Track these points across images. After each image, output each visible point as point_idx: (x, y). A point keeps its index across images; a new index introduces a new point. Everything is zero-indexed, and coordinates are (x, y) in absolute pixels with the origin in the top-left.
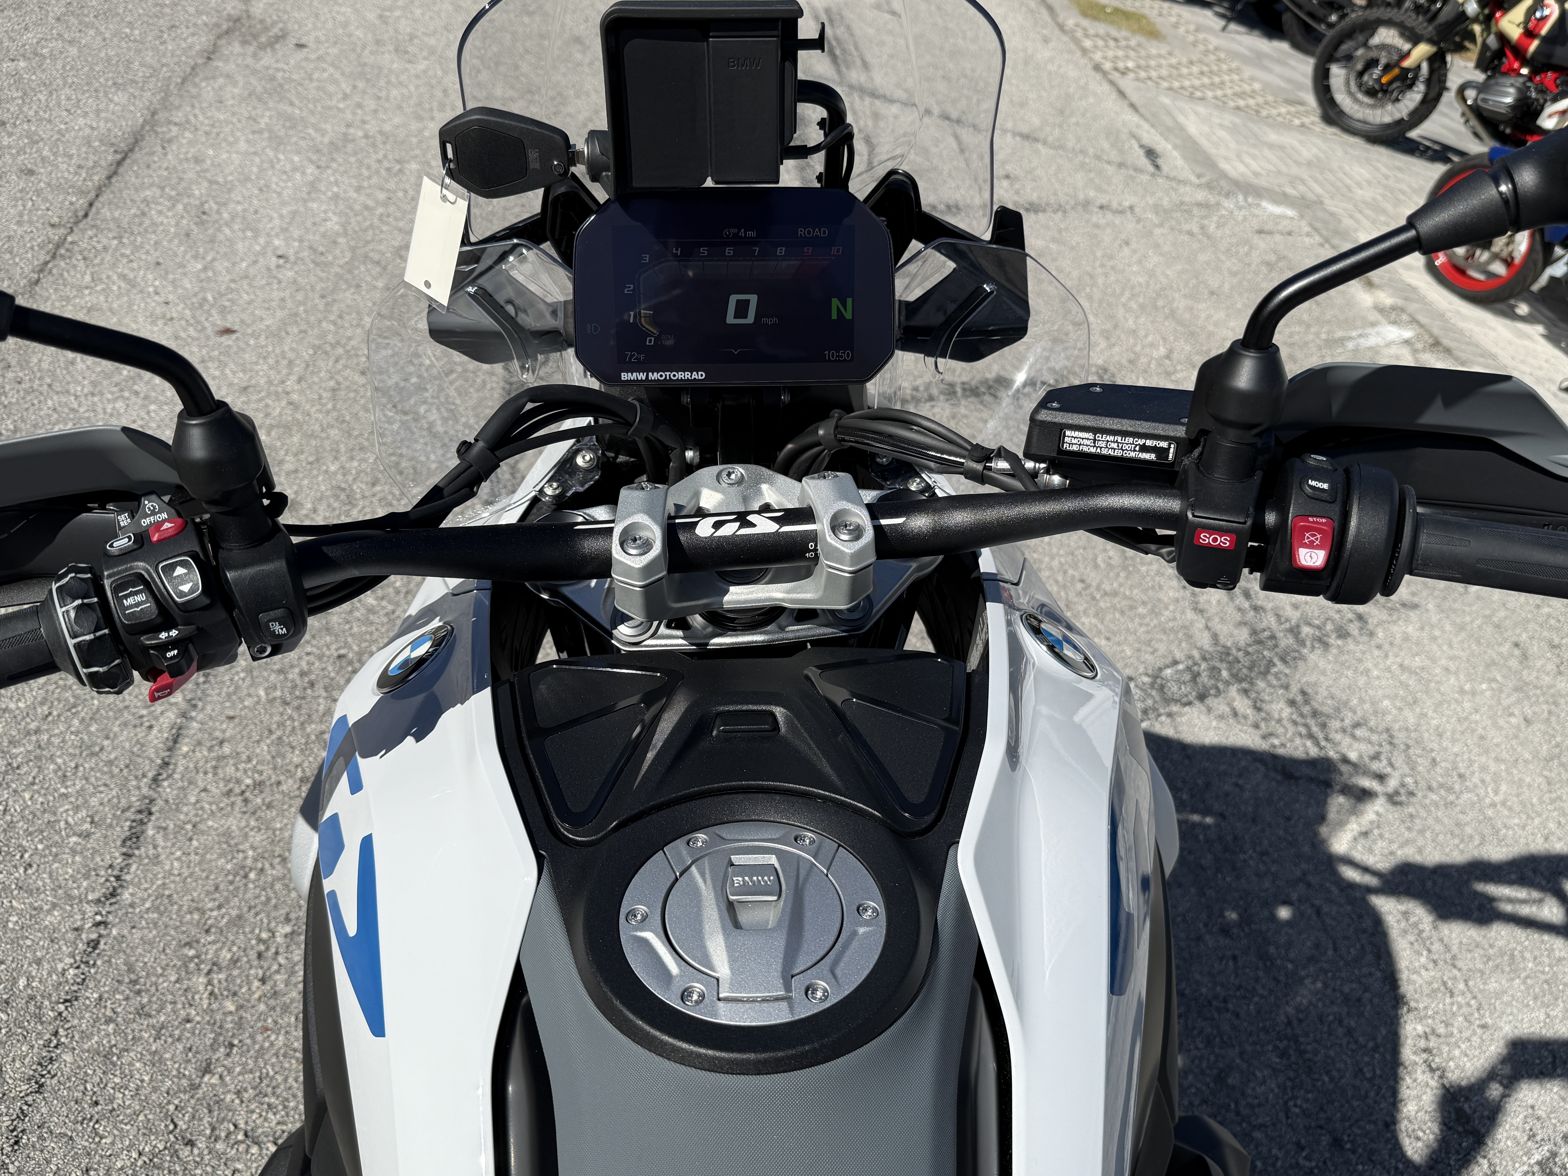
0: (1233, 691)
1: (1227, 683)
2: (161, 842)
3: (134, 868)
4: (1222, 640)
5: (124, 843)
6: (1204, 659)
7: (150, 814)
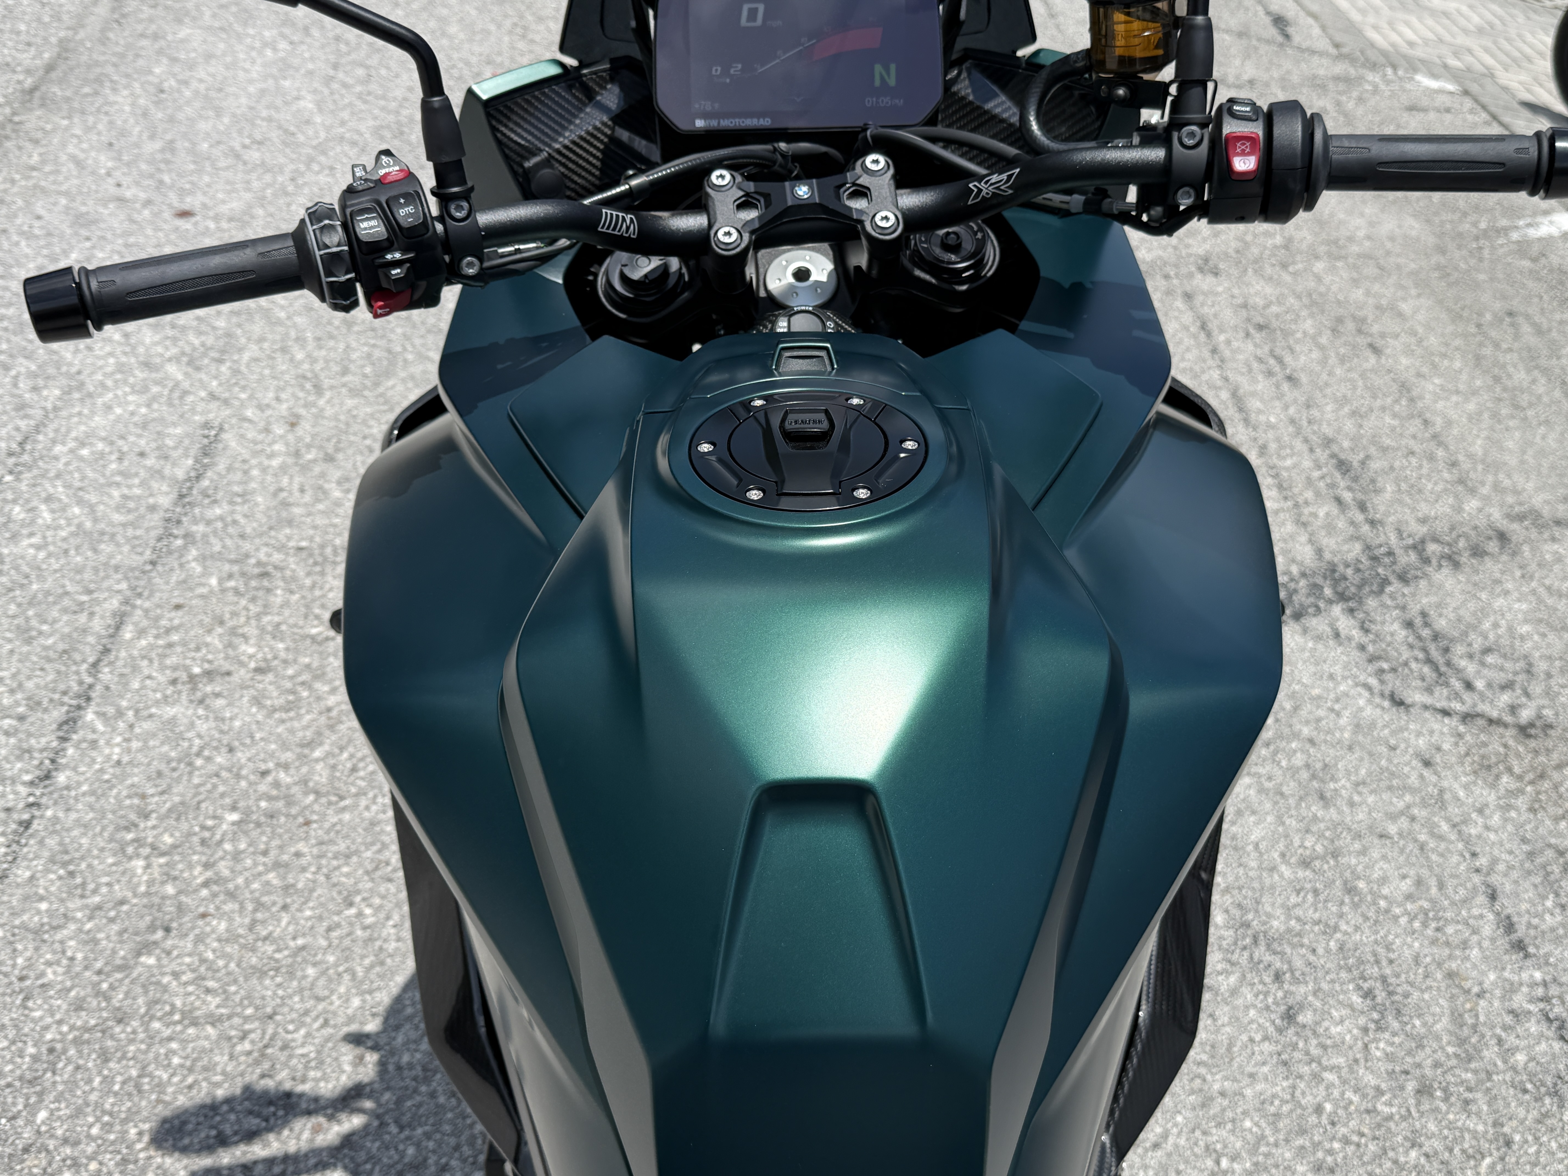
0: (1337, 610)
1: (1331, 602)
2: (100, 727)
3: (70, 751)
4: (1327, 556)
5: (60, 726)
6: (1303, 575)
7: (89, 699)
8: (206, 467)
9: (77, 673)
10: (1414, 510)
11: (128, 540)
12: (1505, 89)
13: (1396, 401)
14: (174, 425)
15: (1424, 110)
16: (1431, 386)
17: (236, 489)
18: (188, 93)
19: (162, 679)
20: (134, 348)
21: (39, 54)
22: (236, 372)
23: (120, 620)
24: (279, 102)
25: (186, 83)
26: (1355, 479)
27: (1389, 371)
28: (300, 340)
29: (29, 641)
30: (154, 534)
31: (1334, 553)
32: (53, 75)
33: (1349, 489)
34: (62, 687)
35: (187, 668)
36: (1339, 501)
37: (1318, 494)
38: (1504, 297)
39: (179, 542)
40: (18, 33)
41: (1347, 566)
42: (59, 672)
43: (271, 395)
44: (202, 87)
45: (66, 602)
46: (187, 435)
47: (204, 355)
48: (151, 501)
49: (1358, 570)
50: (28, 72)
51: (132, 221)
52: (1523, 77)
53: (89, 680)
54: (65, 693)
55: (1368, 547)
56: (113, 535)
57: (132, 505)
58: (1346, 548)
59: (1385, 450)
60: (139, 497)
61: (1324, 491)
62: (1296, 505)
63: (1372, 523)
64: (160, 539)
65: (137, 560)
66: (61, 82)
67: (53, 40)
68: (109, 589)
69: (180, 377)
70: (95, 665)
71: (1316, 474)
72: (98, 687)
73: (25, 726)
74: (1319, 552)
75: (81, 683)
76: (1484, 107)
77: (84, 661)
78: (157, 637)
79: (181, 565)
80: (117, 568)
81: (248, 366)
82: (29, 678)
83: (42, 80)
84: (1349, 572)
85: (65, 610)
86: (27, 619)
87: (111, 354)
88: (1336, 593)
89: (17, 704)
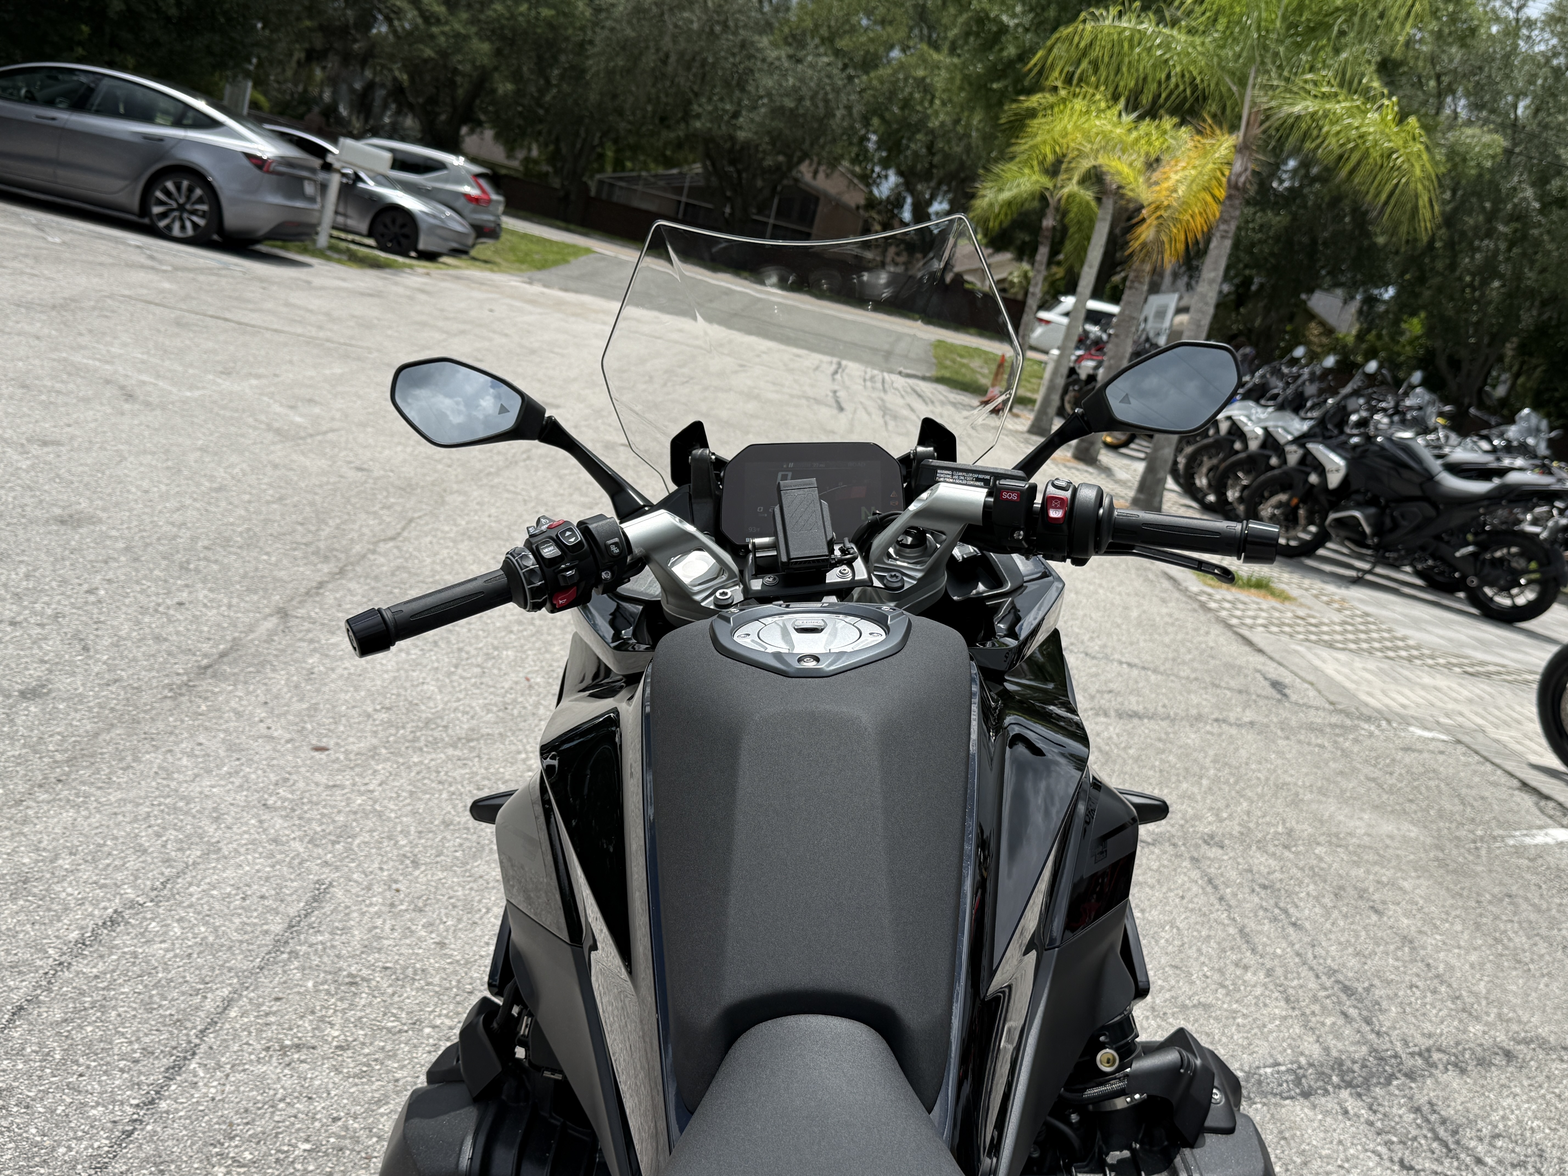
0: (1345, 1094)
1: (1339, 1087)
2: (201, 1073)
3: (173, 1087)
4: (1334, 1053)
5: (167, 1070)
6: (1311, 1065)
7: (194, 1054)
8: (314, 909)
9: (187, 1035)
10: (1418, 1027)
11: (242, 952)
12: (1497, 741)
13: (1398, 948)
14: (292, 881)
15: (1420, 752)
16: (1432, 941)
17: (340, 925)
18: (334, 676)
19: (259, 1047)
20: (265, 830)
21: (216, 645)
22: (348, 849)
23: (228, 1003)
24: (408, 685)
25: (333, 670)
26: (1361, 1001)
27: (1391, 927)
28: (405, 833)
29: (150, 1011)
30: (265, 950)
31: (1340, 1051)
32: (225, 659)
33: (1355, 1007)
34: (174, 1044)
35: (280, 1041)
36: (1345, 1015)
37: (1324, 1008)
38: (1501, 884)
39: (285, 956)
40: (201, 632)
41: (1354, 1062)
42: (171, 1033)
43: (376, 865)
44: (346, 673)
45: (185, 988)
46: (302, 887)
47: (324, 837)
48: (265, 927)
49: (1364, 1066)
50: (205, 656)
51: (275, 750)
52: (1513, 733)
53: (197, 1041)
54: (175, 1048)
55: (1373, 1050)
56: (230, 948)
57: (249, 929)
58: (1352, 1049)
59: (1389, 982)
60: (255, 924)
61: (1330, 1006)
62: (1303, 1014)
63: (1378, 1034)
64: (269, 953)
65: (247, 965)
66: (230, 664)
67: (229, 638)
68: (223, 982)
69: (301, 850)
70: (202, 1031)
71: (1323, 993)
72: (204, 1047)
73: (139, 1066)
74: (1327, 1050)
75: (190, 1042)
76: (1477, 753)
77: (194, 1028)
78: (257, 1017)
79: (285, 972)
80: (230, 970)
81: (359, 846)
82: (146, 1035)
83: (216, 662)
84: (1356, 1067)
85: (183, 993)
86: (151, 997)
87: (245, 832)
88: (1343, 1080)
89: (134, 1051)
